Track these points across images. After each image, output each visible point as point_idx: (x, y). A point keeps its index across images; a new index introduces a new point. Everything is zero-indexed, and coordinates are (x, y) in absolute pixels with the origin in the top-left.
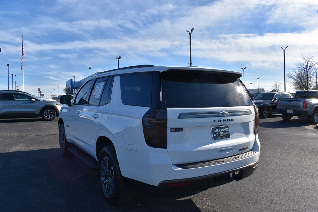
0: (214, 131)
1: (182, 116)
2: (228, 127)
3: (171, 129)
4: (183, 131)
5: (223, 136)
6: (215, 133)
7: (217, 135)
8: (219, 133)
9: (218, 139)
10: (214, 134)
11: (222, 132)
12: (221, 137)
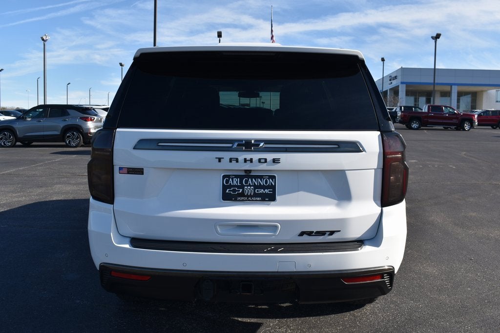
0: (227, 182)
1: (143, 144)
2: (273, 177)
3: (120, 169)
4: (143, 174)
5: (251, 196)
6: (230, 186)
7: (234, 191)
8: (242, 187)
9: (236, 200)
10: (224, 188)
11: (251, 186)
12: (248, 196)
